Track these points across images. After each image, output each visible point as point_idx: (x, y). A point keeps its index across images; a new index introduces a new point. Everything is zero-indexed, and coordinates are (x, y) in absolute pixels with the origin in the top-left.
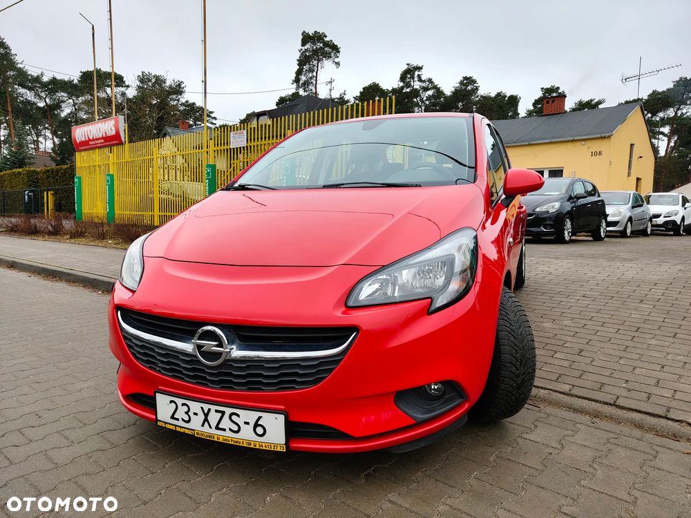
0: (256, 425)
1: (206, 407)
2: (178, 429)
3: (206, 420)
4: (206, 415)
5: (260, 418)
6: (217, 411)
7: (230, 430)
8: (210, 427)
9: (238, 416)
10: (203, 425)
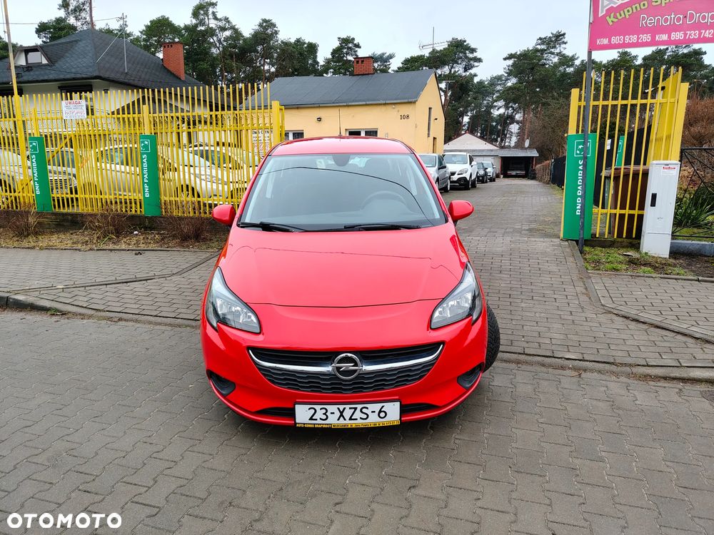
0: (380, 412)
1: (341, 407)
2: (316, 426)
3: (342, 415)
4: (341, 413)
5: (383, 407)
6: (350, 408)
7: (361, 418)
8: (345, 419)
9: (367, 408)
10: (338, 419)
